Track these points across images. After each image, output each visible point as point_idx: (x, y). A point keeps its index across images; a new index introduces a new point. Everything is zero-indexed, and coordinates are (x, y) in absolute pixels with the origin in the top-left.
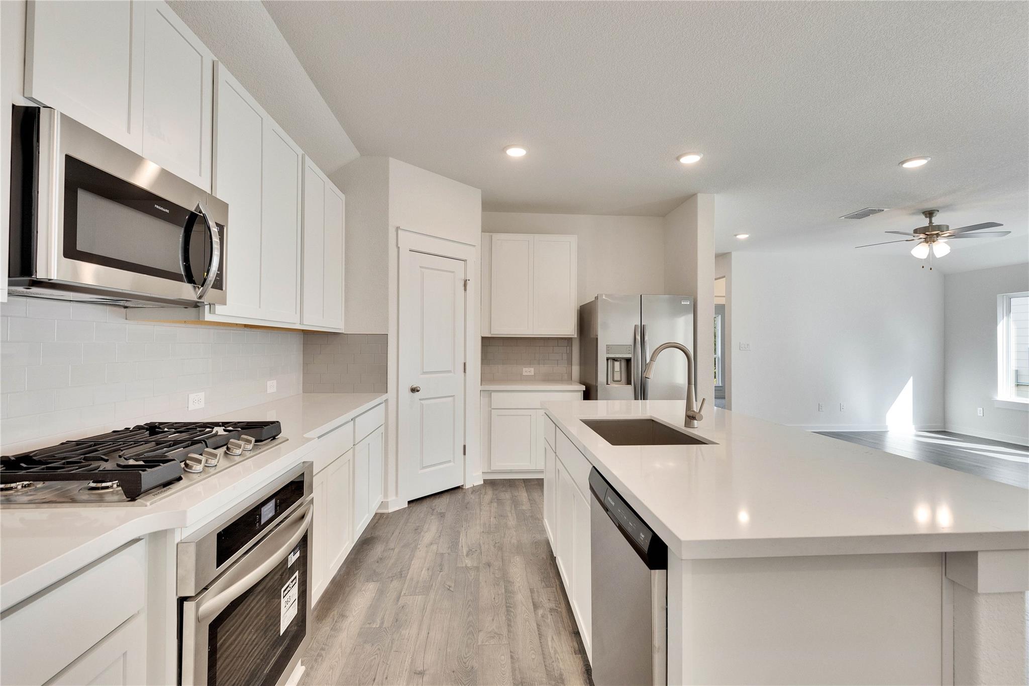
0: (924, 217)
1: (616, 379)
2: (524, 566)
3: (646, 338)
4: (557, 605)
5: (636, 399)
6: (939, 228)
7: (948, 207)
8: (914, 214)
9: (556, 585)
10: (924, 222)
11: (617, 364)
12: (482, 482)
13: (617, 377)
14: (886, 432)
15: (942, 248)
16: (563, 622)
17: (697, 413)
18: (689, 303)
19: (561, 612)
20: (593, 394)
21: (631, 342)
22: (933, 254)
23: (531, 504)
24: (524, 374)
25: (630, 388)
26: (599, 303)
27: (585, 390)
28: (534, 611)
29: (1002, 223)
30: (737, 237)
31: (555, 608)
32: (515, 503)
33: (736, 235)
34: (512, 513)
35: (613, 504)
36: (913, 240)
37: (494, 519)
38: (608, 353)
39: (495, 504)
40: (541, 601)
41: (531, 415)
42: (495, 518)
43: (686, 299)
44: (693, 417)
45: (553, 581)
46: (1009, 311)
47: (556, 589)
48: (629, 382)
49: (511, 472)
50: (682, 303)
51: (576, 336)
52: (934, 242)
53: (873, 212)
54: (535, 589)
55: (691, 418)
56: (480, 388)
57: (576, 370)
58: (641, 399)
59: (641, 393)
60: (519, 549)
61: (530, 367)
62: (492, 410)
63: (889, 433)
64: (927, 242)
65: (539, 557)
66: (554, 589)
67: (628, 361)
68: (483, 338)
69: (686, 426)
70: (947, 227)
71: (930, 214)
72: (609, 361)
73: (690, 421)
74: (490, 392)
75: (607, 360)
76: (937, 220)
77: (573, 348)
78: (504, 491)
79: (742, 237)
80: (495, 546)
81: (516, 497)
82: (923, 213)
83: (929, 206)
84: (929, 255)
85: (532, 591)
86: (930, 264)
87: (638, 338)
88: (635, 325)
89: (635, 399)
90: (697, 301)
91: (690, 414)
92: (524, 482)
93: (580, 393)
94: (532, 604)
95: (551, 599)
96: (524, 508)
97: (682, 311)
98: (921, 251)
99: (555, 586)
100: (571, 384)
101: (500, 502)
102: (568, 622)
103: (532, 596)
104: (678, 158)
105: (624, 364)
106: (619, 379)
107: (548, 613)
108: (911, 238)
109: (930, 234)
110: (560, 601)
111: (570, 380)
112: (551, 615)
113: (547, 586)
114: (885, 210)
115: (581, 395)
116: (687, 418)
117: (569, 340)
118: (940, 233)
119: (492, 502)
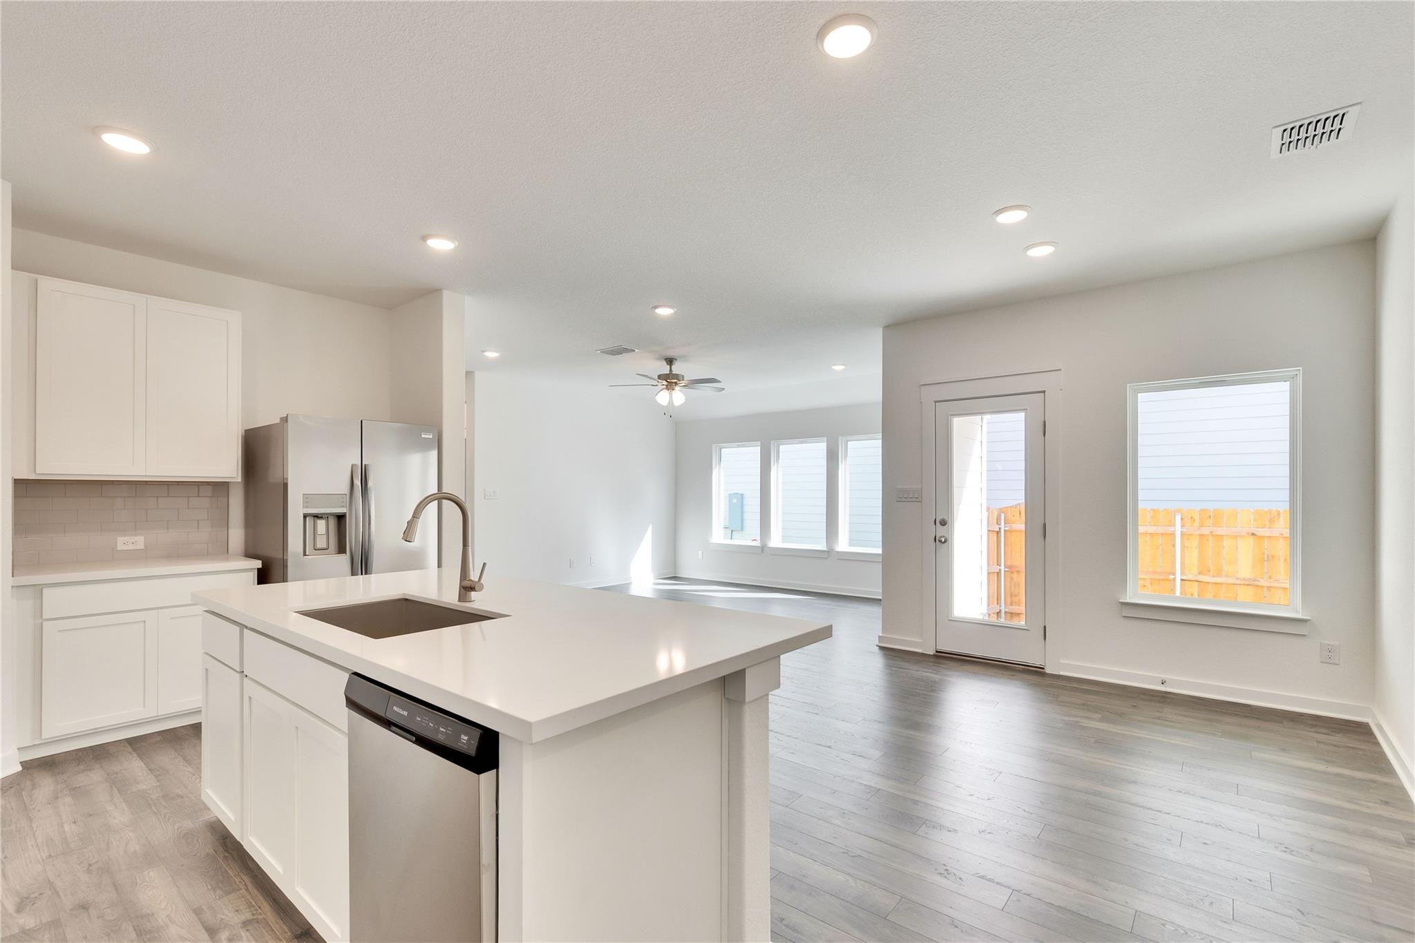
0: (666, 364)
1: (318, 546)
2: (171, 879)
3: (370, 484)
4: (255, 912)
5: (353, 573)
6: (677, 376)
7: (685, 358)
8: (658, 359)
9: (246, 885)
10: (665, 369)
11: (321, 524)
12: (20, 768)
13: (321, 543)
14: (630, 583)
15: (679, 396)
16: (273, 930)
17: (475, 582)
18: (431, 437)
19: (265, 919)
20: (276, 571)
21: (345, 489)
22: (672, 403)
23: (156, 777)
24: (120, 547)
25: (344, 559)
26: (292, 430)
27: (260, 567)
28: (211, 938)
29: (721, 380)
30: (485, 353)
31: (252, 917)
32: (119, 784)
33: (483, 352)
34: (115, 804)
35: (405, 713)
36: (657, 385)
37: (73, 826)
38: (307, 507)
39: (68, 800)
40: (222, 919)
41: (145, 621)
42: (75, 822)
43: (427, 431)
44: (471, 588)
45: (237, 880)
46: (720, 464)
47: (247, 890)
48: (341, 549)
49: (96, 732)
50: (423, 436)
51: (239, 479)
52: (673, 390)
53: (627, 350)
54: (204, 907)
55: (467, 588)
56: (11, 581)
57: (237, 536)
58: (362, 574)
59: (362, 564)
60: (150, 857)
61: (136, 535)
62: (44, 623)
63: (633, 584)
64: (668, 390)
65: (198, 854)
66: (243, 891)
67: (341, 518)
68: (17, 482)
69: (459, 601)
70: (683, 376)
71: (670, 361)
72: (308, 519)
73: (466, 593)
74: (38, 590)
75: (305, 517)
76: (677, 369)
77: (230, 499)
78: (84, 771)
79: (491, 355)
80: (89, 871)
81: (116, 773)
82: (666, 359)
83: (670, 354)
84: (669, 404)
85: (198, 912)
86: (669, 413)
87: (358, 482)
88: (352, 465)
89: (352, 575)
90: (442, 433)
91: (466, 583)
92: (130, 744)
93: (252, 573)
94: (204, 931)
95: (241, 908)
96: (141, 787)
97: (424, 446)
98: (663, 397)
99: (242, 886)
100: (227, 560)
101: (75, 791)
102: (281, 927)
103: (200, 919)
104: (424, 238)
105: (332, 522)
106: (325, 546)
107: (241, 930)
108: (655, 383)
109: (670, 380)
110: (260, 904)
111: (223, 551)
112: (247, 930)
113: (228, 893)
114: (636, 350)
115: (253, 576)
116: (462, 589)
117: (220, 487)
118: (678, 382)
119: (58, 798)
